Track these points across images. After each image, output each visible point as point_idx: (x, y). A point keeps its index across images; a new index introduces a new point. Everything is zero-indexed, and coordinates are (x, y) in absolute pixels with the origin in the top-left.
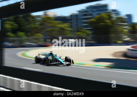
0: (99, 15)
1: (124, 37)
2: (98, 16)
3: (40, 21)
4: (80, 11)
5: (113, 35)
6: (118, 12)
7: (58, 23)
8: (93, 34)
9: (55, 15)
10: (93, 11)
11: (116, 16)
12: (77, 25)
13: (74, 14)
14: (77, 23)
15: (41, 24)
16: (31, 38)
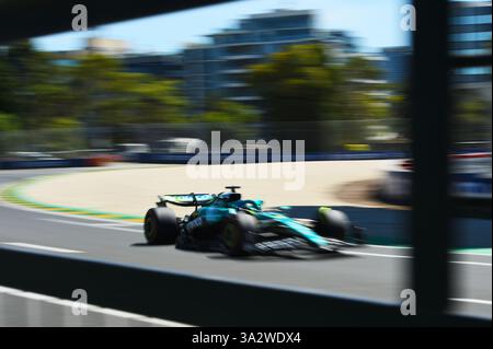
0: (285, 50)
1: (370, 130)
2: (279, 54)
3: (72, 73)
4: (215, 37)
5: (335, 123)
6: (350, 38)
7: (138, 78)
8: (265, 118)
9: (124, 50)
10: (264, 37)
11: (346, 52)
12: (206, 85)
13: (193, 45)
14: (207, 78)
15: (76, 84)
16: (33, 133)
